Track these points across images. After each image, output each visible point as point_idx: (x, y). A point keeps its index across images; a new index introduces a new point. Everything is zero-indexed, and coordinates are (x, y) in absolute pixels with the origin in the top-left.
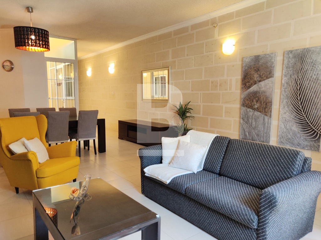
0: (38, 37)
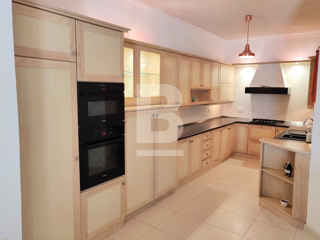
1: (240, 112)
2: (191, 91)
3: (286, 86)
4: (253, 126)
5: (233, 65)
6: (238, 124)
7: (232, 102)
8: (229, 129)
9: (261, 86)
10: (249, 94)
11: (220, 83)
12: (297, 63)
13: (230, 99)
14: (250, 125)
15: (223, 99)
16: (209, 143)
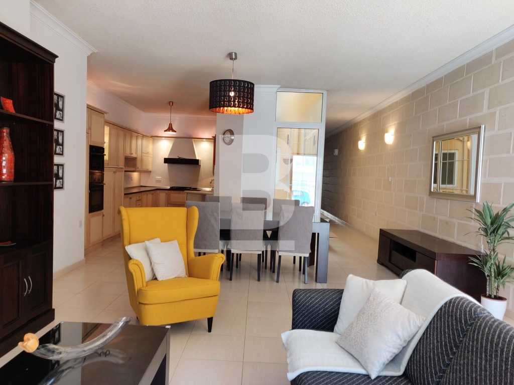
0: (238, 93)
1: (159, 181)
2: (125, 158)
3: (197, 158)
4: (172, 192)
5: (152, 137)
6: (158, 191)
7: (150, 172)
8: (152, 194)
9: (178, 158)
10: (167, 164)
11: (142, 152)
12: (204, 140)
13: (150, 169)
14: (170, 192)
15: (145, 168)
16: (140, 203)
